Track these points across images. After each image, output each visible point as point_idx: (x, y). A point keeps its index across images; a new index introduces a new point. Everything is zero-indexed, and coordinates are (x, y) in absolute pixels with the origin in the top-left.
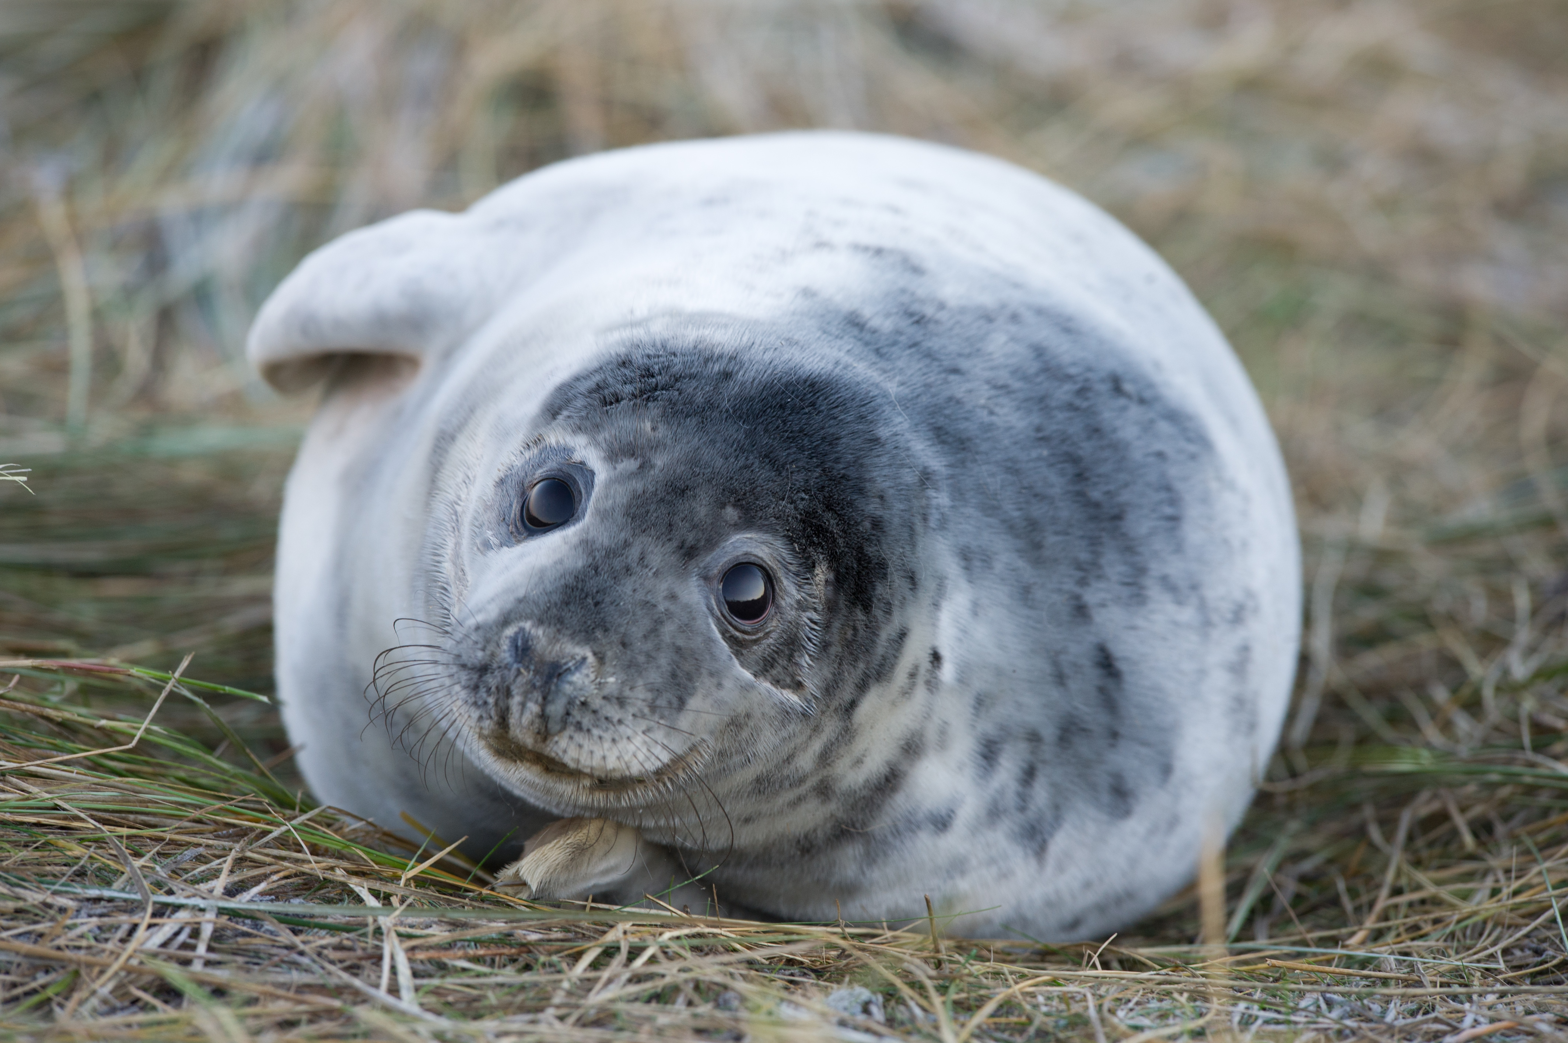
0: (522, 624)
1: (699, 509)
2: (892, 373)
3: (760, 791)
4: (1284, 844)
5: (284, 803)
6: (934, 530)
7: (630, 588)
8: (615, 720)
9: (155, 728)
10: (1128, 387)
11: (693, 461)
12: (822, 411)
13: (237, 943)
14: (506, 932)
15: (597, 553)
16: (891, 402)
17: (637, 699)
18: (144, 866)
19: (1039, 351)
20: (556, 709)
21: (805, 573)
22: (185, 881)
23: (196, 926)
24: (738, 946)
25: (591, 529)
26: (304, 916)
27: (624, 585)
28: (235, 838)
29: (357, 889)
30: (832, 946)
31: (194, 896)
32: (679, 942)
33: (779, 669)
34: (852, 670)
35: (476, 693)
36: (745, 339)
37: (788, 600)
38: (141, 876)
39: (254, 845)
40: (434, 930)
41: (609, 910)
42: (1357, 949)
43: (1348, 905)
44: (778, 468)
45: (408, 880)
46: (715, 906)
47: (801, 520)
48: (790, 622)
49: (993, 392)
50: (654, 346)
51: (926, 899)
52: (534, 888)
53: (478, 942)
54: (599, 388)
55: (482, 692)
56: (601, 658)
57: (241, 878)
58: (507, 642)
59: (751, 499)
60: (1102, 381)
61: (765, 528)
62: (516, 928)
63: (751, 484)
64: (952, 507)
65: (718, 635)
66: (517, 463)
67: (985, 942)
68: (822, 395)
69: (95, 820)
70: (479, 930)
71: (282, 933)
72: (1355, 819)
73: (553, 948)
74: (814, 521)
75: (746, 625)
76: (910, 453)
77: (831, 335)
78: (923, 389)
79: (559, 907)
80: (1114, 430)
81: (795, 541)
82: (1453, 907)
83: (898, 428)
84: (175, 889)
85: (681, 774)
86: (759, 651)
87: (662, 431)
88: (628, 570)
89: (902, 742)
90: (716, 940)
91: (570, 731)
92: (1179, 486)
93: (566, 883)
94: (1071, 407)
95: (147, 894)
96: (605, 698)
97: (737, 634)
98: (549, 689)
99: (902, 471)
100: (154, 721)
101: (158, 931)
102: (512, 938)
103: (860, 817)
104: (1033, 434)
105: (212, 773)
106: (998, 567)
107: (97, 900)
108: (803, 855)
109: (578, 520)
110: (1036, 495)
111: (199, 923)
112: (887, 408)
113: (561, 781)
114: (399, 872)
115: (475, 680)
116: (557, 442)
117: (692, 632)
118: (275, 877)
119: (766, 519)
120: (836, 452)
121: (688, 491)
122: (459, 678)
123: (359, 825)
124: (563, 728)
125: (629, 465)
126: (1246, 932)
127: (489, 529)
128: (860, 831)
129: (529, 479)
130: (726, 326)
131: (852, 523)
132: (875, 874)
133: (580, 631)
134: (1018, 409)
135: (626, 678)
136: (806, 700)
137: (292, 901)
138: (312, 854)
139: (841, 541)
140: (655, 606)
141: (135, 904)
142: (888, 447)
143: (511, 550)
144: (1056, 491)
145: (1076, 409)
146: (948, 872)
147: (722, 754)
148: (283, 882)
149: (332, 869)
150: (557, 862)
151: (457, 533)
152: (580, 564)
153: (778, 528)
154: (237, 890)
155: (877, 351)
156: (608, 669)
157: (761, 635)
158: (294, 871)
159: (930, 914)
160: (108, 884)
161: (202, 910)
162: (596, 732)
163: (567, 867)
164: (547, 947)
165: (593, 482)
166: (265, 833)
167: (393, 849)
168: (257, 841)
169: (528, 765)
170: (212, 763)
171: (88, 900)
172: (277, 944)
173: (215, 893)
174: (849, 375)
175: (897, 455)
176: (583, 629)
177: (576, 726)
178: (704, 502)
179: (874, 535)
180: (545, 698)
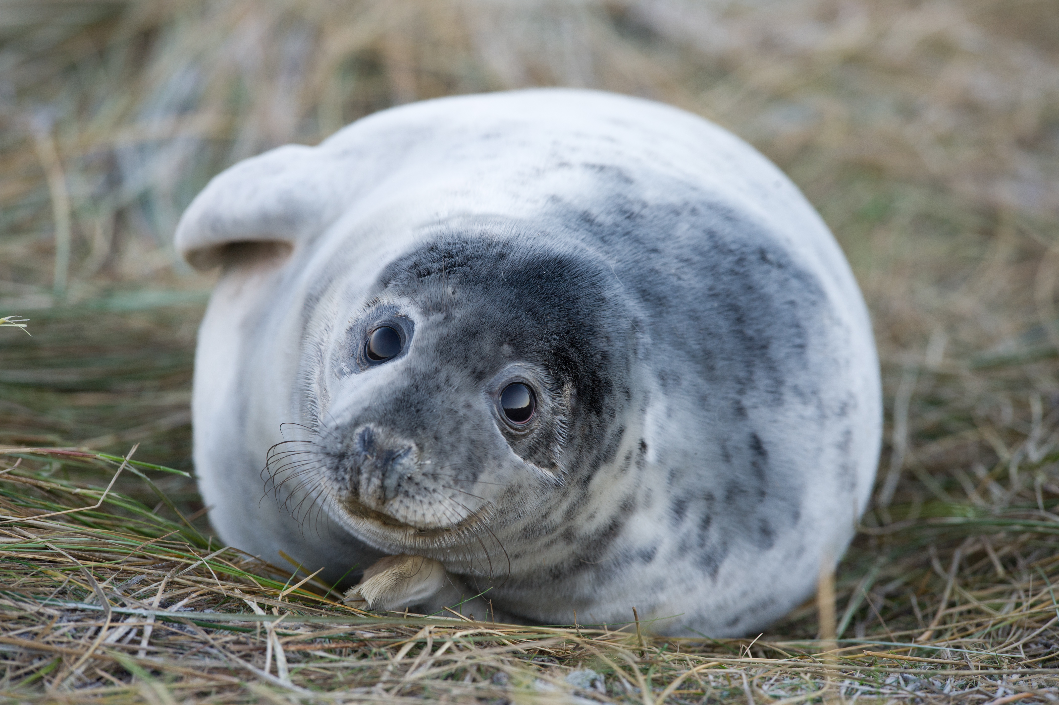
0: (367, 425)
1: (485, 346)
2: (612, 254)
3: (526, 537)
4: (875, 572)
5: (201, 545)
6: (641, 360)
7: (440, 400)
8: (431, 489)
9: (113, 494)
10: (770, 257)
11: (481, 315)
12: (567, 280)
13: (168, 639)
14: (349, 632)
15: (417, 377)
16: (612, 274)
17: (446, 475)
18: (105, 588)
19: (711, 234)
20: (391, 482)
21: (557, 389)
22: (133, 597)
23: (140, 628)
24: (506, 642)
25: (413, 360)
26: (214, 621)
27: (436, 397)
28: (167, 569)
29: (249, 603)
30: (570, 642)
31: (139, 607)
32: (466, 639)
33: (540, 454)
34: (589, 455)
35: (337, 472)
36: (514, 231)
37: (546, 408)
38: (104, 594)
39: (180, 573)
40: (301, 631)
41: (419, 618)
42: (925, 643)
43: (919, 614)
44: (538, 318)
45: (284, 597)
46: (491, 615)
47: (554, 354)
48: (547, 423)
49: (681, 264)
50: (452, 236)
51: (634, 610)
52: (370, 603)
53: (331, 639)
54: (416, 265)
55: (341, 472)
56: (421, 448)
57: (171, 595)
58: (358, 437)
59: (520, 339)
60: (753, 253)
61: (529, 359)
62: (357, 629)
63: (520, 329)
64: (653, 344)
65: (499, 432)
66: (361, 317)
67: (674, 639)
68: (567, 269)
69: (73, 557)
70: (331, 631)
71: (199, 633)
72: (923, 556)
73: (382, 643)
74: (563, 354)
75: (518, 424)
76: (625, 308)
77: (571, 229)
78: (633, 264)
79: (386, 615)
80: (762, 287)
81: (550, 368)
82: (989, 615)
83: (617, 291)
84: (126, 603)
85: (474, 525)
86: (526, 442)
87: (459, 294)
88: (438, 387)
89: (621, 503)
90: (491, 637)
91: (400, 497)
92: (804, 323)
93: (392, 600)
94: (732, 272)
95: (107, 606)
96: (424, 474)
97: (512, 431)
98: (387, 469)
99: (620, 320)
100: (112, 489)
101: (115, 631)
102: (354, 636)
103: (592, 554)
104: (707, 292)
105: (151, 525)
106: (685, 383)
107: (74, 610)
108: (554, 580)
109: (403, 354)
110: (710, 334)
111: (142, 626)
112: (609, 278)
113: (394, 531)
114: (278, 592)
115: (336, 463)
116: (389, 303)
117: (481, 429)
118: (194, 595)
119: (531, 353)
120: (577, 308)
121: (477, 334)
122: (325, 462)
123: (250, 559)
124: (396, 496)
125: (437, 317)
126: (850, 631)
127: (343, 362)
128: (593, 563)
129: (370, 327)
130: (500, 223)
131: (588, 355)
132: (603, 592)
133: (407, 429)
134: (697, 275)
135: (438, 461)
136: (558, 475)
137: (205, 611)
138: (219, 579)
139: (581, 368)
140: (456, 412)
141: (100, 613)
142: (611, 304)
143: (358, 375)
144: (724, 331)
145: (737, 273)
146: (652, 589)
147: (502, 512)
148: (200, 598)
149: (232, 589)
150: (386, 586)
151: (321, 364)
152: (406, 384)
153: (538, 359)
154: (168, 604)
155: (603, 240)
156: (426, 455)
157: (527, 431)
158: (207, 591)
160: (82, 599)
161: (145, 617)
162: (418, 498)
163: (393, 589)
164: (378, 642)
165: (413, 328)
166: (187, 565)
167: (274, 576)
168: (182, 570)
169: (372, 520)
170: (151, 518)
171: (68, 610)
172: (195, 640)
173: (153, 605)
174: (583, 256)
175: (617, 309)
176: (409, 428)
177: (404, 494)
178: (489, 342)
179: (603, 364)
180: (384, 475)
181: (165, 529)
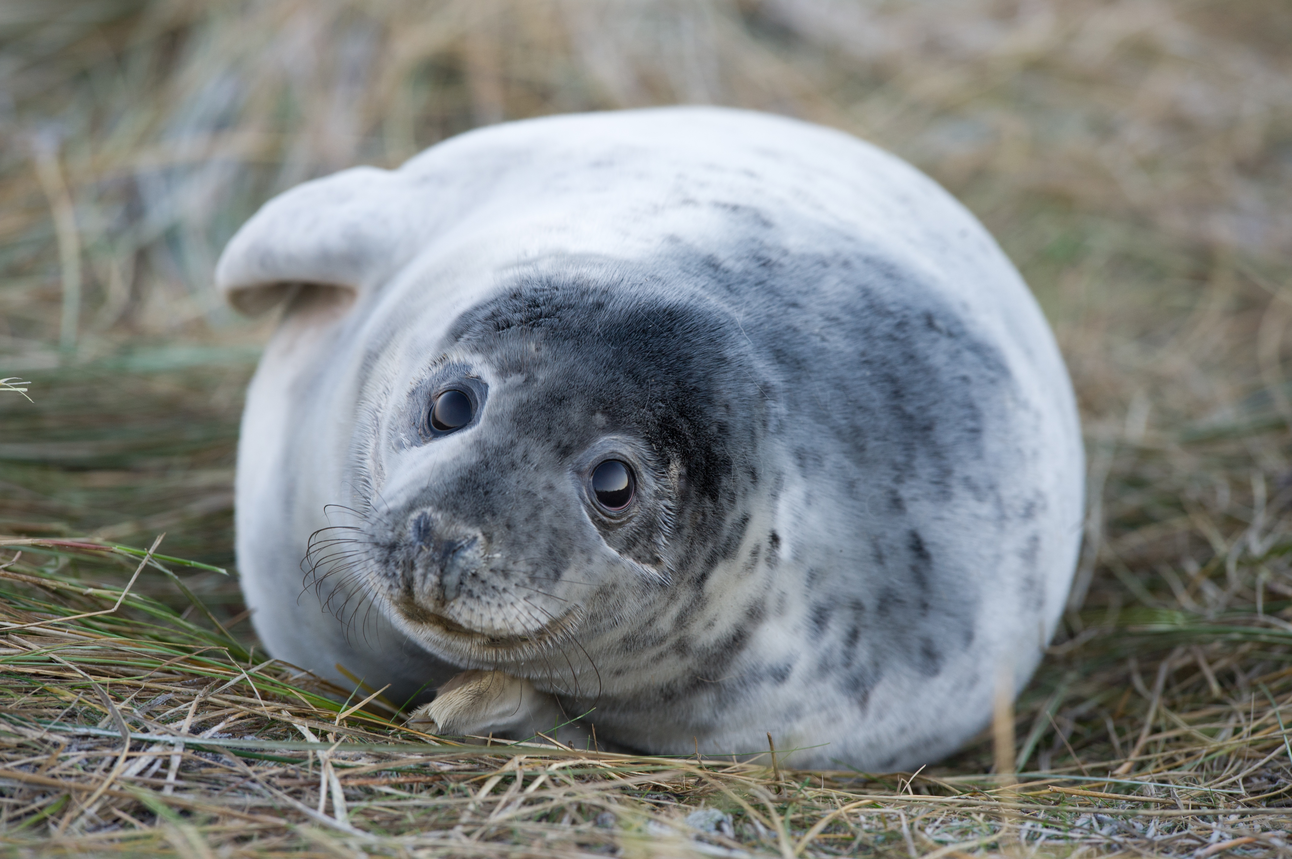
0: (424, 509)
1: (573, 415)
2: (740, 305)
3: (627, 649)
4: (1064, 691)
5: (241, 657)
6: (773, 433)
7: (515, 480)
8: (501, 589)
9: (133, 595)
10: (939, 323)
11: (569, 376)
12: (678, 336)
13: (200, 772)
14: (422, 763)
15: (488, 452)
16: (738, 328)
17: (519, 571)
18: (123, 709)
19: (866, 292)
20: (452, 579)
21: (662, 468)
22: (158, 721)
23: (167, 758)
24: (613, 775)
25: (484, 431)
26: (256, 750)
27: (510, 477)
28: (199, 686)
29: (300, 728)
30: (690, 775)
31: (165, 733)
32: (565, 771)
33: (640, 547)
34: (702, 549)
35: (387, 566)
36: (616, 276)
37: (648, 490)
38: (121, 717)
39: (214, 692)
40: (363, 762)
41: (505, 745)
42: (1124, 777)
43: (1116, 741)
44: (639, 381)
45: (341, 720)
46: (594, 742)
47: (658, 425)
48: (649, 509)
49: (827, 323)
50: (540, 281)
51: (769, 736)
52: (440, 726)
53: (399, 772)
54: (494, 315)
55: (392, 566)
56: (489, 538)
57: (204, 719)
58: (412, 524)
59: (616, 407)
60: (918, 317)
61: (628, 431)
62: (431, 760)
63: (617, 395)
64: (788, 415)
65: (589, 520)
66: (426, 377)
67: (819, 773)
68: (679, 321)
69: (82, 670)
70: (400, 762)
71: (238, 765)
72: (1121, 671)
73: (461, 777)
74: (670, 425)
75: (613, 511)
76: (753, 370)
77: (690, 273)
78: (766, 318)
79: (464, 742)
80: (927, 358)
81: (653, 442)
82: (1202, 743)
83: (743, 350)
84: (149, 727)
85: (559, 633)
86: (623, 532)
87: (544, 351)
88: (513, 465)
89: (747, 609)
90: (595, 770)
91: (463, 597)
92: (980, 404)
93: (467, 723)
94: (891, 337)
95: (125, 730)
96: (492, 570)
97: (605, 518)
98: (446, 563)
99: (745, 385)
100: (132, 589)
101: (135, 762)
102: (427, 768)
103: (712, 670)
104: (858, 358)
105: (180, 632)
106: (828, 464)
107: (85, 737)
108: (666, 701)
109: (474, 424)
110: (860, 408)
111: (169, 756)
112: (735, 334)
113: (459, 639)
114: (335, 714)
115: (386, 556)
116: (459, 360)
117: (566, 516)
118: (232, 718)
119: (629, 424)
120: (689, 369)
121: (564, 401)
122: (373, 554)
123: (301, 675)
124: (458, 596)
125: (516, 379)
126: (1032, 764)
127: (403, 431)
128: (713, 682)
129: (435, 390)
130: (601, 265)
131: (701, 427)
132: (726, 717)
133: (472, 515)
134: (847, 337)
135: (510, 554)
136: (663, 573)
137: (245, 737)
138: (262, 699)
139: (692, 442)
140: (535, 495)
141: (117, 740)
142: (734, 365)
143: (419, 449)
144: (877, 404)
145: (895, 339)
146: (786, 716)
147: (593, 617)
148: (239, 722)
149: (279, 711)
150: (460, 705)
151: (377, 435)
152: (474, 460)
153: (639, 431)
154: (200, 729)
155: (728, 288)
156: (495, 547)
157: (624, 519)
158: (248, 713)
159: (772, 748)
160: (95, 724)
161: (172, 745)
162: (484, 598)
163: (468, 709)
164: (456, 776)
165: (486, 393)
166: (224, 682)
167: (330, 695)
168: (217, 688)
169: (432, 625)
170: (179, 624)
171: (78, 737)
172: (234, 774)
173: (182, 731)
174: (702, 306)
175: (741, 372)
176: (474, 513)
177: (468, 594)
178: (578, 410)
179: (720, 437)
180: (442, 570)
181: (197, 638)
